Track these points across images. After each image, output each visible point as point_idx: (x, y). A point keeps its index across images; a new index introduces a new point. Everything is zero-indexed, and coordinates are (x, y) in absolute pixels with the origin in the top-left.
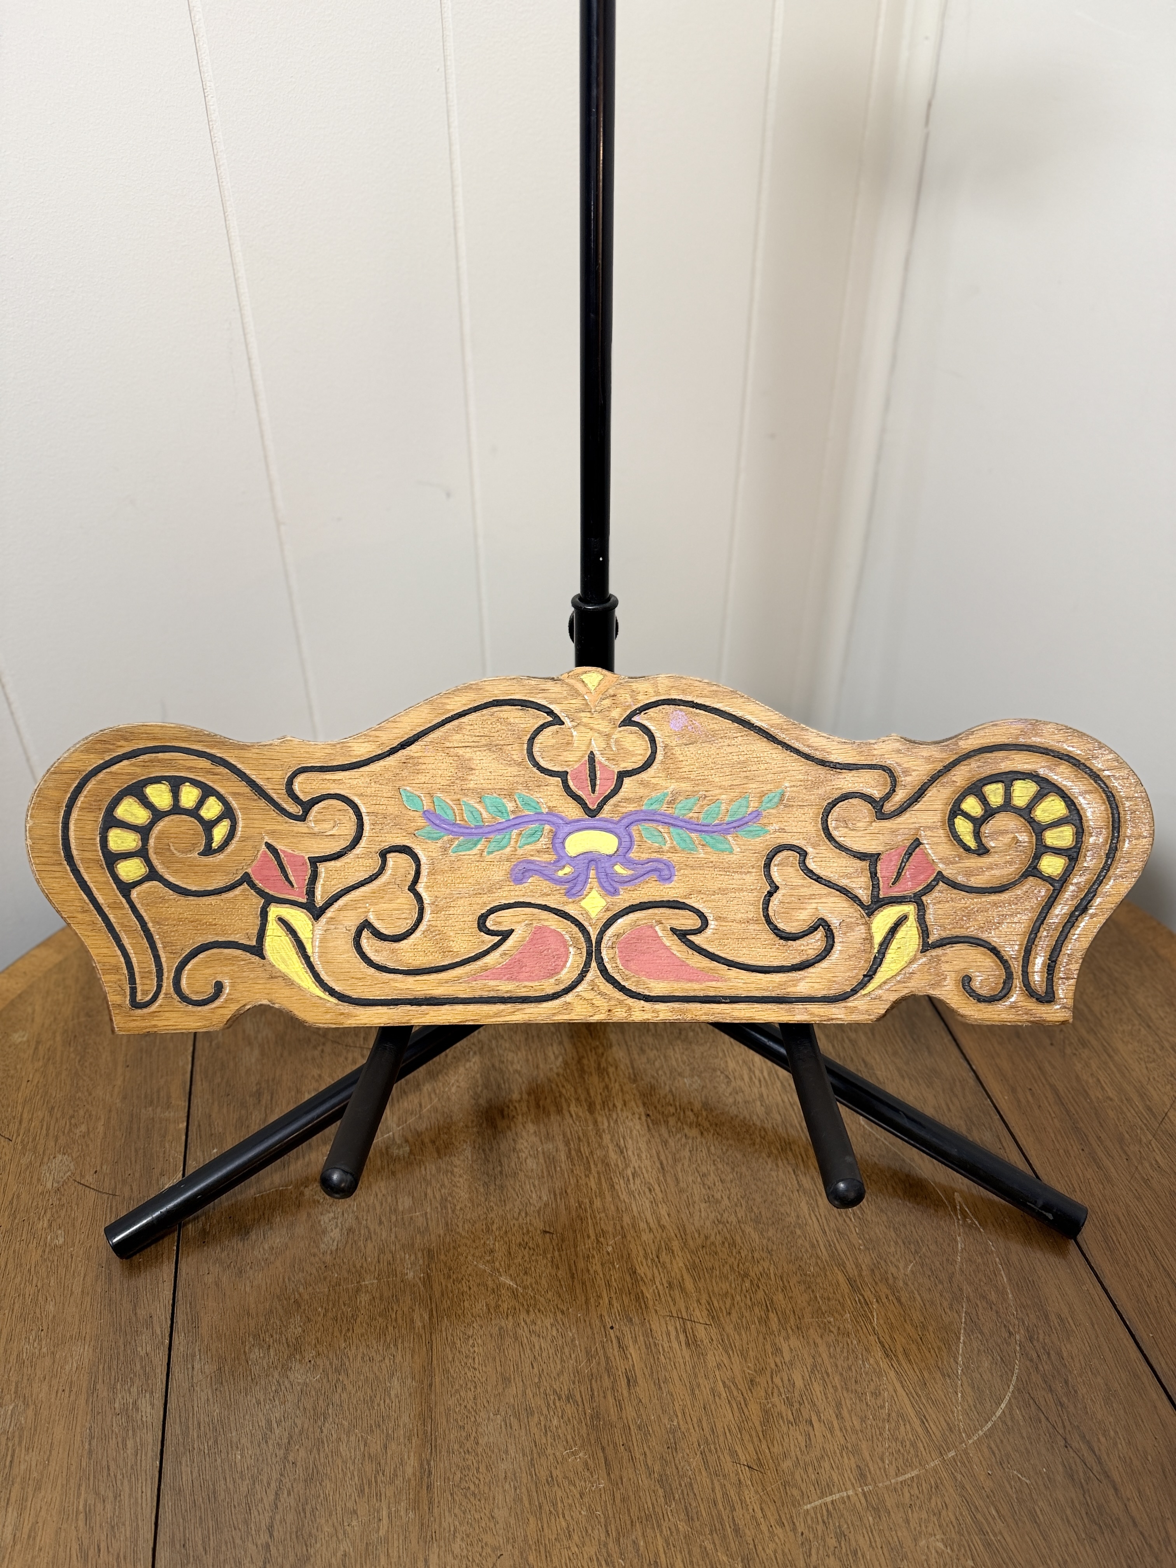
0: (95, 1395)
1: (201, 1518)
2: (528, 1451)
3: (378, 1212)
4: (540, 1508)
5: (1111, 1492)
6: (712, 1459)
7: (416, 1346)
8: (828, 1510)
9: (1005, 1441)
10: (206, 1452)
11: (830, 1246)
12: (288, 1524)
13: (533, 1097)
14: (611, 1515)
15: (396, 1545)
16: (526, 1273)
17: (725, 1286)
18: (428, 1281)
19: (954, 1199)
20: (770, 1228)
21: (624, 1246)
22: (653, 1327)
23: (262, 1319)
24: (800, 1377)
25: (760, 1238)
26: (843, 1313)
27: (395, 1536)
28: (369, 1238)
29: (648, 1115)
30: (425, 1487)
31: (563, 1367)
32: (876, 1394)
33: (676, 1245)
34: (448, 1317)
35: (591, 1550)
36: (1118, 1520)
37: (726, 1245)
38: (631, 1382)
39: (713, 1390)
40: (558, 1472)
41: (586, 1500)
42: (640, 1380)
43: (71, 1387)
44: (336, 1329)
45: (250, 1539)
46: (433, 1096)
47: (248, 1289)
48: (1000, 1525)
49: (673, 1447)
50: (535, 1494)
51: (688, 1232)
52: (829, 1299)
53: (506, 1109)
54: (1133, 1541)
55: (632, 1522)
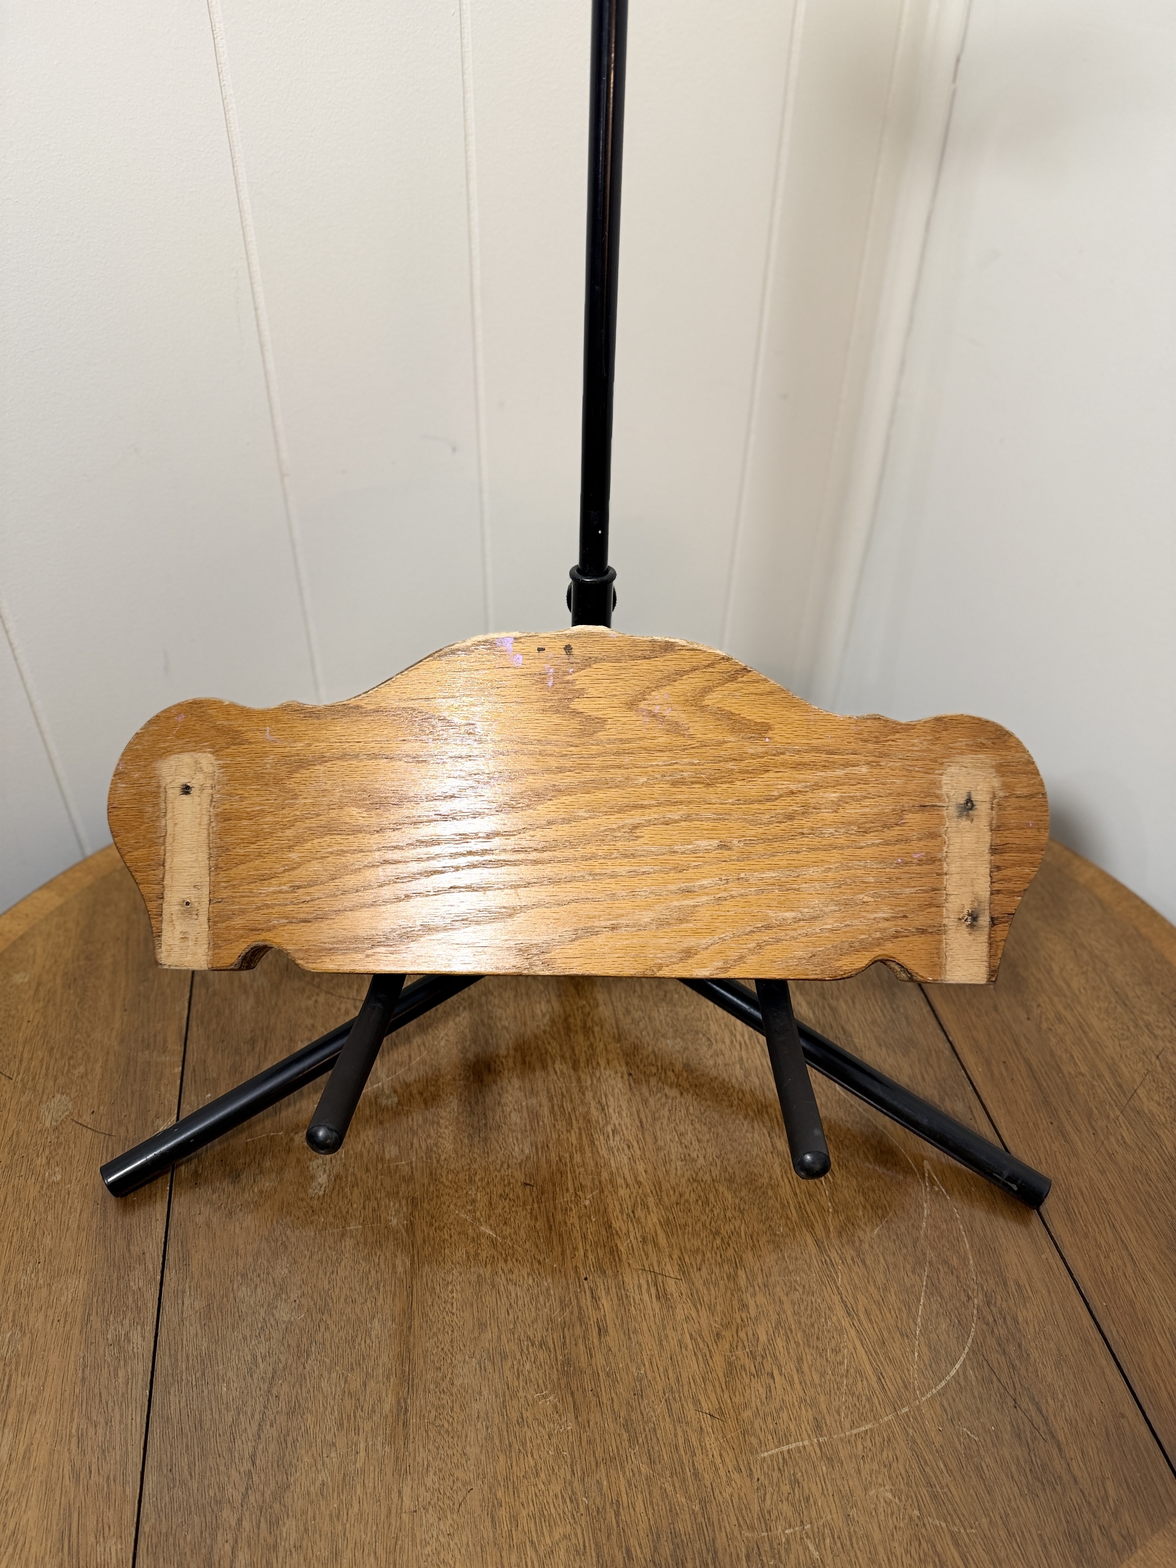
0: (89, 1326)
1: (187, 1445)
2: (500, 1393)
3: (365, 1159)
4: (510, 1446)
5: (1055, 1452)
6: (676, 1406)
7: (398, 1289)
8: (784, 1458)
9: (957, 1399)
10: (194, 1383)
11: (800, 1207)
12: (270, 1454)
13: (519, 1053)
14: (577, 1455)
15: (372, 1475)
16: (505, 1223)
17: (697, 1243)
18: (411, 1228)
19: (923, 1167)
20: (743, 1189)
21: (601, 1200)
22: (625, 1279)
23: (250, 1259)
24: (764, 1333)
25: (732, 1197)
26: (809, 1273)
27: (372, 1468)
28: (355, 1185)
29: (630, 1074)
30: (401, 1423)
31: (537, 1315)
32: (836, 1351)
33: (651, 1201)
34: (430, 1263)
35: (556, 1487)
36: (1060, 1478)
37: (700, 1203)
38: (602, 1331)
39: (680, 1343)
40: (528, 1414)
41: (554, 1440)
42: (611, 1330)
43: (66, 1318)
44: (321, 1272)
45: (234, 1466)
46: (422, 1048)
47: (237, 1230)
48: (947, 1479)
49: (640, 1394)
50: (505, 1433)
51: (663, 1189)
52: (796, 1259)
53: (493, 1064)
54: (1073, 1497)
55: (597, 1463)
